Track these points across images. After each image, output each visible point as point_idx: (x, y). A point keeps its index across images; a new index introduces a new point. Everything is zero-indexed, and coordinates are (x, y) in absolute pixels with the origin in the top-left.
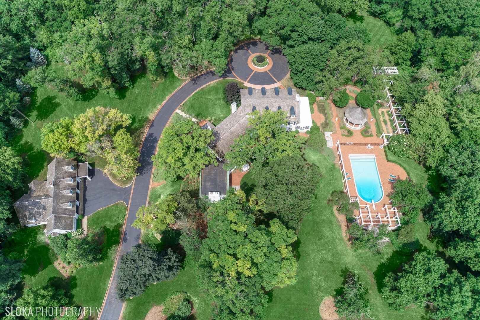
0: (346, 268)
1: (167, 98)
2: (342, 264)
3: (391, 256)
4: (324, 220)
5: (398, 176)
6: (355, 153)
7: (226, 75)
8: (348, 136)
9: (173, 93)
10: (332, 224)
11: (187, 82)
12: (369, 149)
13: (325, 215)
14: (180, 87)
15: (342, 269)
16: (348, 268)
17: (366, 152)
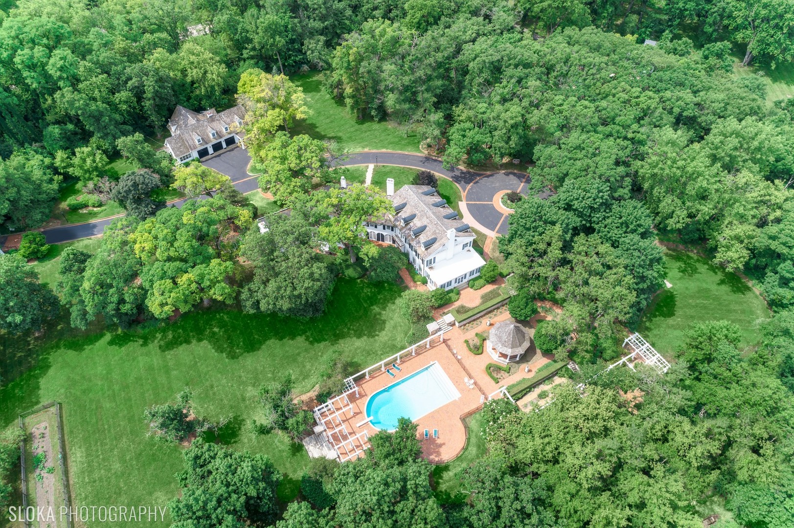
0: (243, 420)
1: (384, 150)
2: (248, 414)
3: (291, 479)
4: (304, 367)
5: (444, 444)
6: (444, 369)
7: (460, 181)
8: (470, 350)
9: (394, 152)
10: (304, 379)
11: (419, 154)
12: (465, 384)
13: (312, 365)
14: (406, 153)
15: (239, 416)
16: (243, 423)
17: (457, 382)
